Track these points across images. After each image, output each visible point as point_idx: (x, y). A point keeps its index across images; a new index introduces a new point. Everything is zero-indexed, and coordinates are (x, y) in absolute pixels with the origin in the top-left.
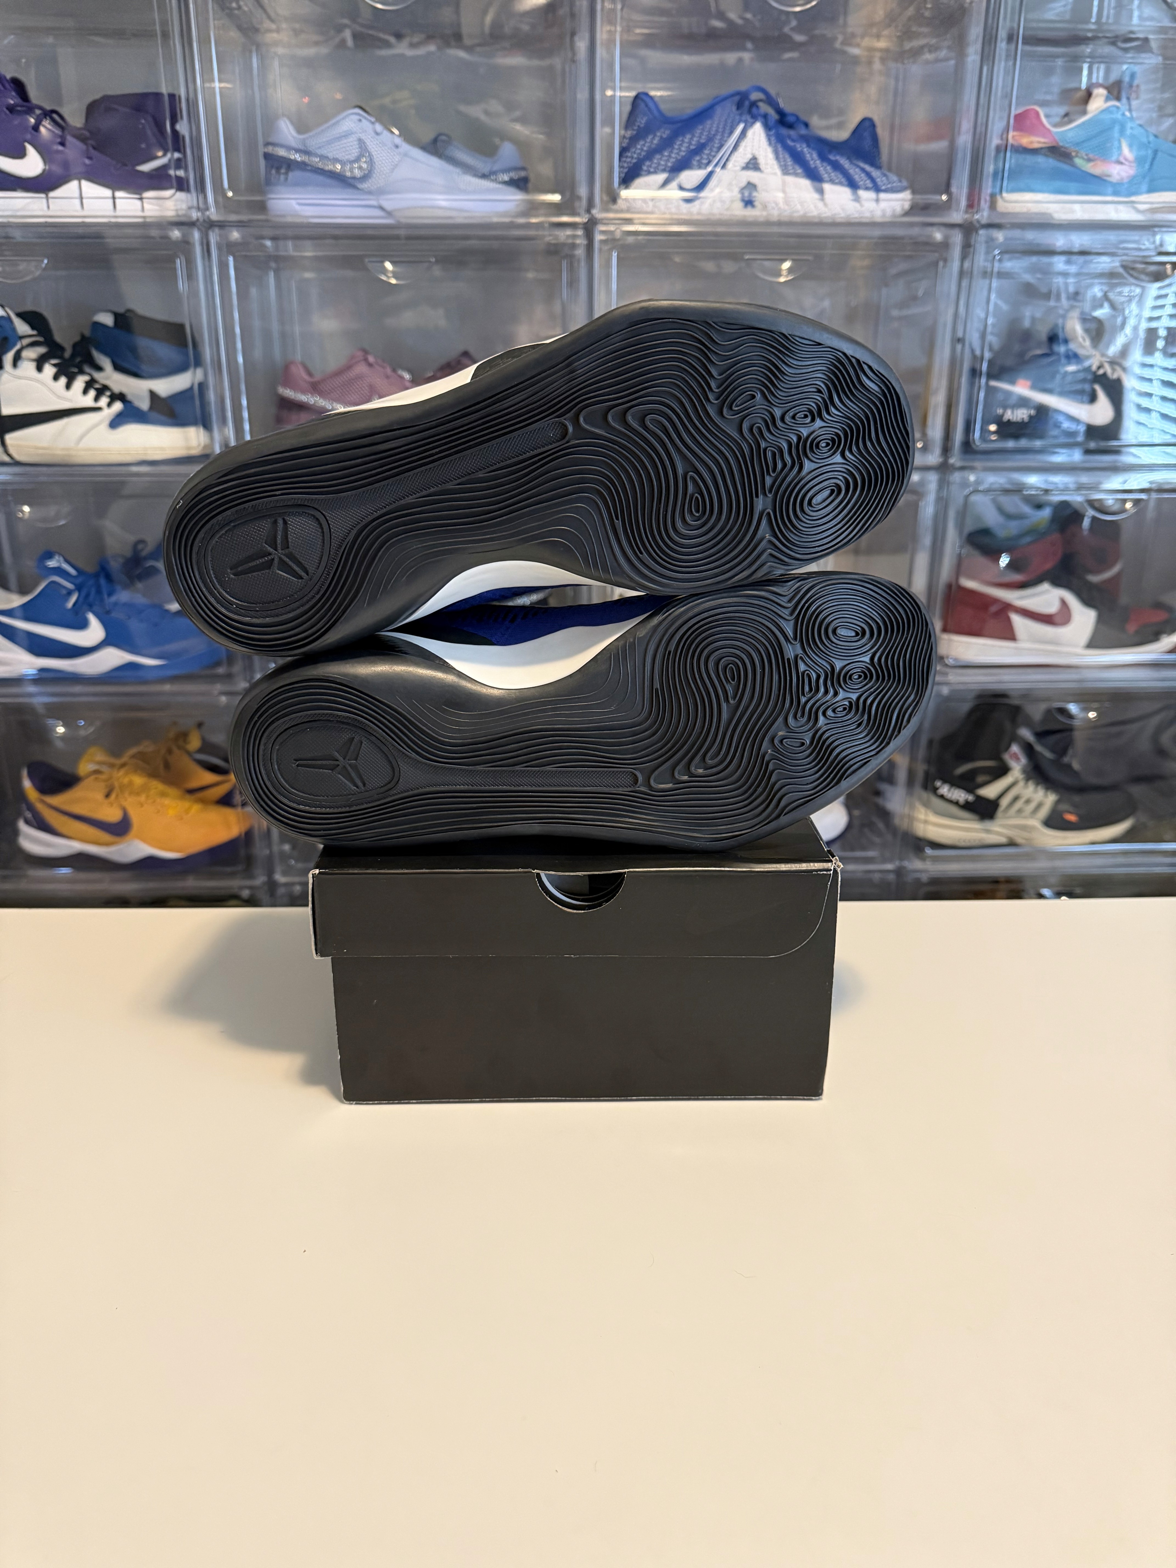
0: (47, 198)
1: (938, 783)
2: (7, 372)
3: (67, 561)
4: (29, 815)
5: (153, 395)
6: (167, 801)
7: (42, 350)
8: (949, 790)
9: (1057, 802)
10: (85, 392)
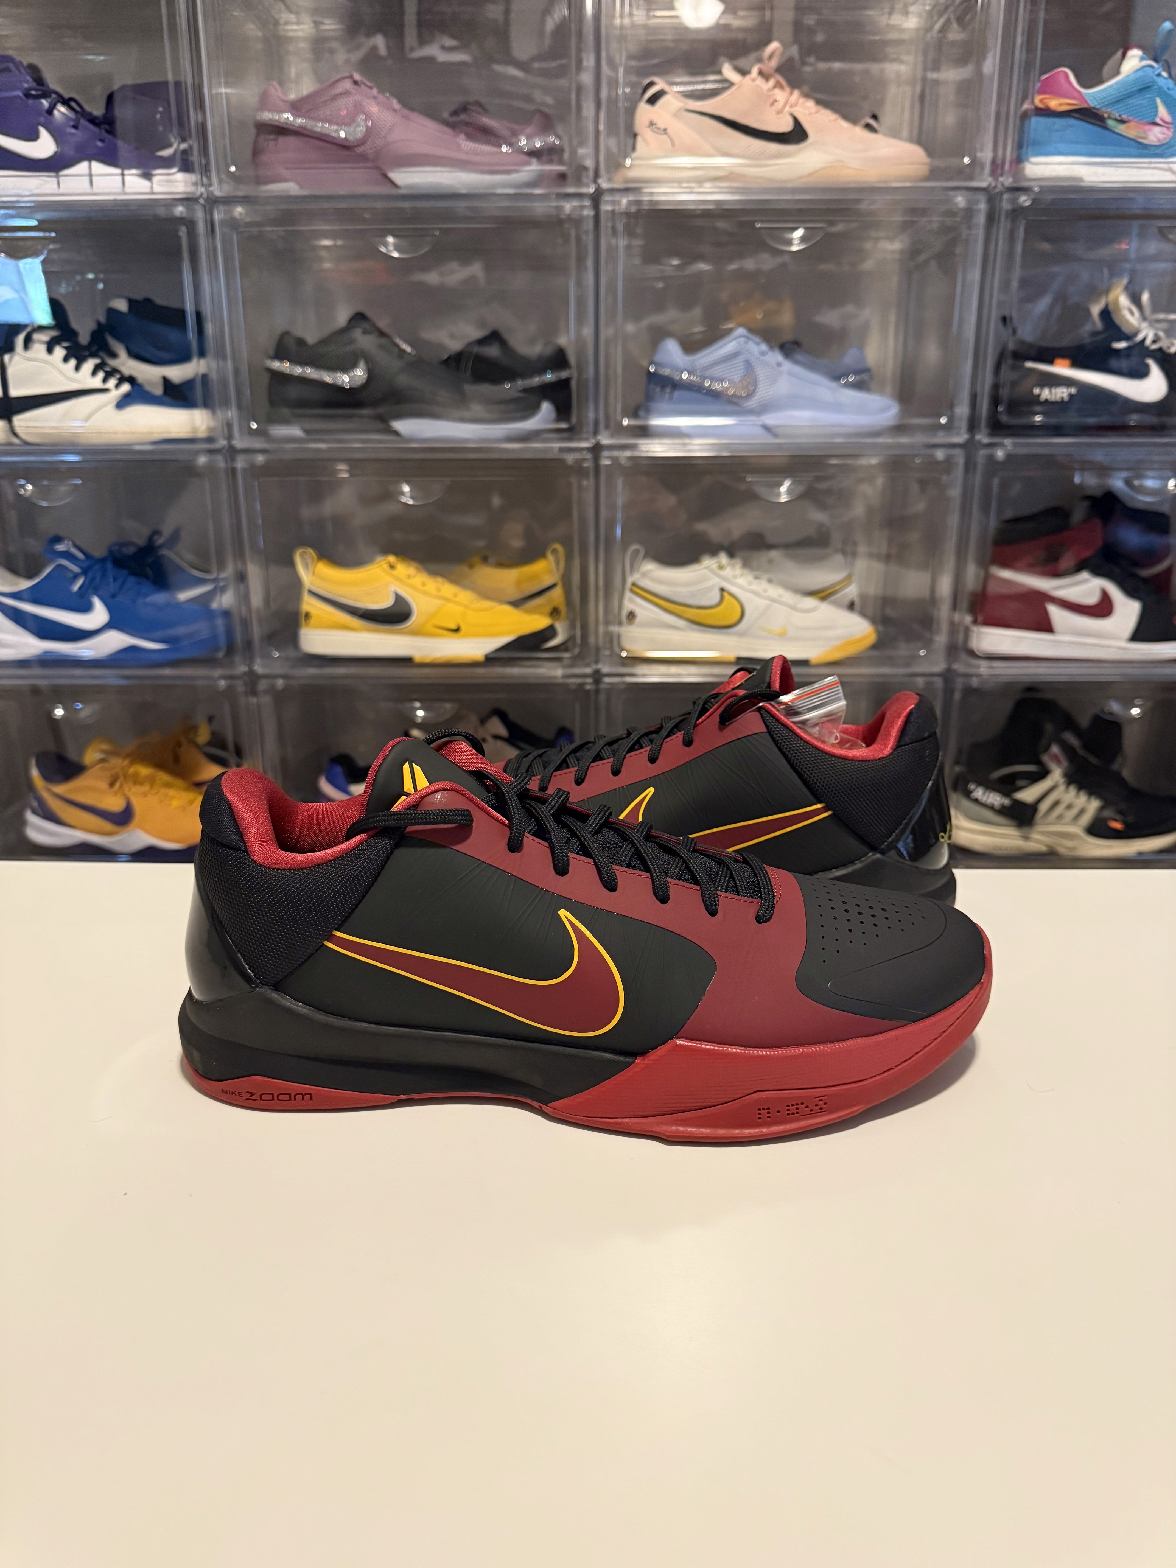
0: (58, 177)
1: (972, 786)
2: (18, 353)
3: (76, 546)
4: (35, 804)
5: (166, 381)
6: (172, 792)
7: (54, 333)
8: (984, 793)
9: (1101, 809)
10: (94, 373)
